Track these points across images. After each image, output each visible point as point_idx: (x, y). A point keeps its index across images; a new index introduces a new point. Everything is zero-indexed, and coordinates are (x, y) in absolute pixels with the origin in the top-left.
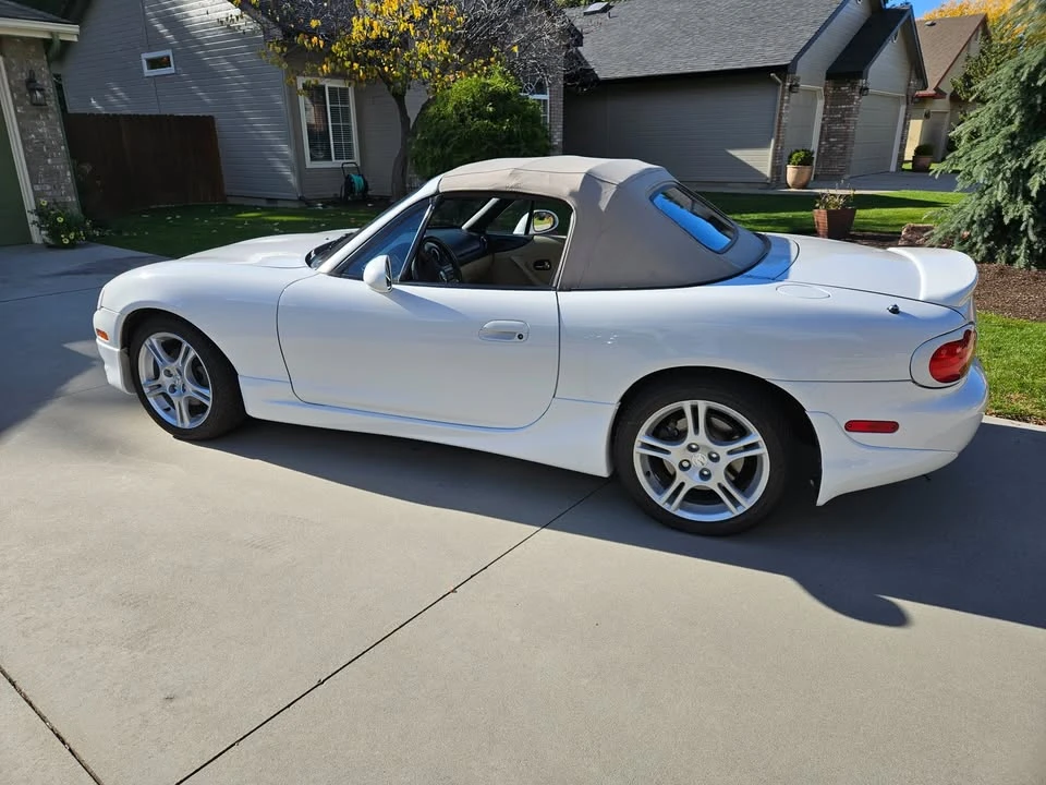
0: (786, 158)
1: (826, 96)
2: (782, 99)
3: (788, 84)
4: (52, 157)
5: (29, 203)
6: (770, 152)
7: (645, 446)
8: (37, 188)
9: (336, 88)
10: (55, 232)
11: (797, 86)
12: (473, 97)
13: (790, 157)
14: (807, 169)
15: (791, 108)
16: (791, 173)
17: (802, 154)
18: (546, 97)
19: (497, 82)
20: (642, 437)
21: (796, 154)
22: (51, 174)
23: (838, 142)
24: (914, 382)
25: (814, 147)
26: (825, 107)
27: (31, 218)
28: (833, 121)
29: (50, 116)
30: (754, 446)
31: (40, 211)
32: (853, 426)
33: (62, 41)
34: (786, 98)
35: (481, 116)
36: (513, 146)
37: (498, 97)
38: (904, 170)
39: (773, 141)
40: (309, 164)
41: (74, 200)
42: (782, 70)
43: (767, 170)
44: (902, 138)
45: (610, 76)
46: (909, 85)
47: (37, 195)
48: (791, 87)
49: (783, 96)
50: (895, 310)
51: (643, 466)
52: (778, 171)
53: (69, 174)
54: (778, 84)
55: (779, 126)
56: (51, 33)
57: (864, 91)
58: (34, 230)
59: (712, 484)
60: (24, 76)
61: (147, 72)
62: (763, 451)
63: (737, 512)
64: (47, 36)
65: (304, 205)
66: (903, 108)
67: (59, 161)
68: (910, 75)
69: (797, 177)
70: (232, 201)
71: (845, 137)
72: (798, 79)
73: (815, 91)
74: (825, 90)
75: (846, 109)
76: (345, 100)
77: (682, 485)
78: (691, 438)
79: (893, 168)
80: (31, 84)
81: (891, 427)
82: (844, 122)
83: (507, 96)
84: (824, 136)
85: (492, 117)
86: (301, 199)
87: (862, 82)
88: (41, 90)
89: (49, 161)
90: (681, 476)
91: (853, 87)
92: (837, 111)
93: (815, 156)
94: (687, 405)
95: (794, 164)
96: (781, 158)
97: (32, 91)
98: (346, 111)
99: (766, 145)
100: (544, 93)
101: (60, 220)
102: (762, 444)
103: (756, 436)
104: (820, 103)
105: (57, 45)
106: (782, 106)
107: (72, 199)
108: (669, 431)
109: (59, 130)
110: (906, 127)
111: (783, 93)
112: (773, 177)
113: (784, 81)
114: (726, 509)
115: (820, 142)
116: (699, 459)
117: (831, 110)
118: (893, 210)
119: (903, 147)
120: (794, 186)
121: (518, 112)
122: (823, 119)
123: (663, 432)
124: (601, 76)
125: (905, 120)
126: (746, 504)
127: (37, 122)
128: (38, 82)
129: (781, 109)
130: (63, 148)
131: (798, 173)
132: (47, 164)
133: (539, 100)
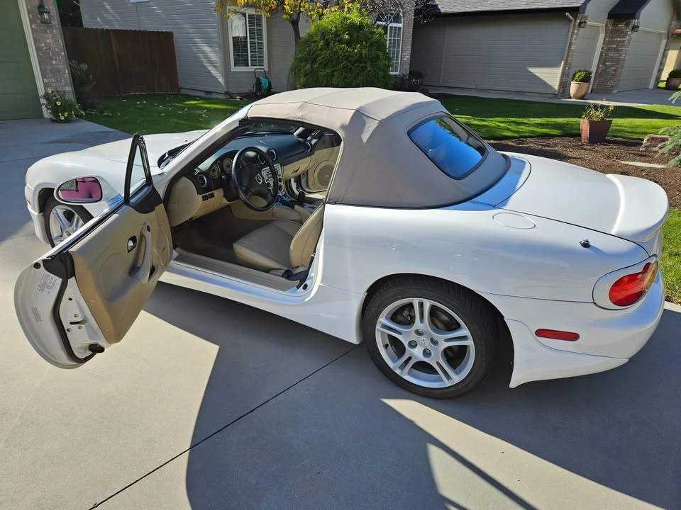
0: (571, 76)
1: (606, 31)
2: (573, 32)
3: (578, 21)
4: (56, 60)
5: (41, 92)
6: (559, 71)
7: (385, 326)
8: (46, 80)
9: (253, 15)
10: (55, 111)
11: (585, 22)
12: (336, 27)
13: (574, 75)
14: (585, 85)
15: (579, 38)
16: (574, 87)
17: (583, 74)
18: (400, 25)
19: (355, 17)
20: (382, 319)
21: (579, 74)
22: (55, 71)
23: (612, 66)
24: (595, 304)
25: (593, 69)
26: (605, 39)
27: (43, 101)
28: (609, 49)
29: (54, 31)
30: (464, 338)
31: (47, 96)
32: (541, 333)
34: (576, 31)
35: (340, 41)
36: (361, 65)
37: (354, 29)
38: (659, 88)
39: (563, 63)
40: (233, 69)
41: (70, 89)
42: (575, 11)
43: (555, 84)
44: (661, 64)
45: (449, 11)
46: (671, 24)
47: (46, 86)
48: (580, 23)
49: (573, 30)
50: (586, 245)
51: (382, 340)
52: (564, 85)
53: (67, 72)
54: (572, 21)
55: (569, 52)
57: (635, 28)
58: (44, 108)
59: (431, 361)
60: (37, 3)
62: (470, 342)
63: (448, 384)
65: (229, 97)
66: (664, 42)
67: (60, 62)
68: (673, 17)
69: (578, 90)
70: (183, 92)
71: (617, 61)
72: (586, 18)
73: (597, 27)
74: (606, 26)
75: (620, 41)
76: (260, 24)
77: (410, 358)
79: (651, 86)
80: (41, 9)
81: (573, 337)
82: (618, 51)
83: (360, 27)
84: (602, 60)
85: (349, 43)
86: (226, 93)
87: (634, 22)
88: (48, 12)
89: (54, 62)
90: (409, 351)
91: (627, 25)
92: (613, 43)
93: (593, 76)
94: (416, 301)
95: (577, 81)
96: (567, 76)
97: (41, 13)
98: (260, 32)
99: (557, 65)
100: (398, 22)
101: (59, 103)
102: (470, 337)
103: (465, 331)
104: (602, 37)
106: (572, 37)
107: (69, 89)
108: (403, 317)
109: (60, 41)
110: (665, 56)
111: (574, 27)
112: (559, 90)
113: (576, 19)
114: (441, 380)
115: (598, 66)
117: (609, 42)
118: (643, 120)
119: (660, 71)
120: (575, 97)
121: (367, 39)
122: (603, 48)
123: (399, 318)
124: (443, 11)
125: (665, 50)
126: (456, 378)
127: (45, 35)
128: (46, 7)
129: (571, 40)
130: (63, 53)
131: (579, 88)
132: (52, 64)
133: (395, 28)
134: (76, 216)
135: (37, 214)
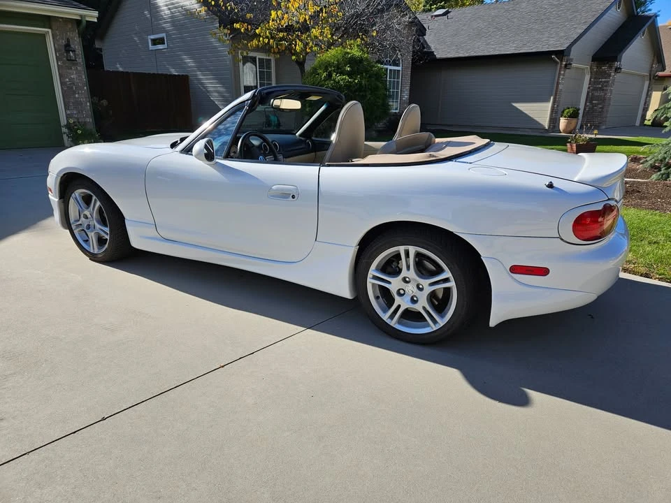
0: (560, 113)
1: (591, 72)
2: (560, 73)
3: (564, 63)
4: (79, 93)
5: (63, 121)
6: (548, 106)
7: (375, 278)
8: (69, 112)
9: (263, 59)
10: (75, 139)
11: (571, 64)
12: (338, 61)
13: (563, 112)
14: (574, 121)
15: (566, 80)
16: (563, 122)
17: (571, 110)
18: (399, 68)
19: (356, 52)
20: (372, 271)
21: (567, 110)
22: (78, 104)
23: (598, 104)
24: (562, 239)
25: (582, 107)
26: (590, 80)
27: (64, 130)
28: (596, 89)
29: (78, 68)
30: (447, 280)
31: (68, 126)
32: (515, 269)
33: (87, 21)
34: (562, 72)
35: (342, 73)
36: (361, 94)
37: (354, 62)
38: (645, 125)
39: (552, 98)
41: (91, 120)
42: (560, 54)
43: (546, 123)
44: (645, 103)
45: (444, 56)
46: (652, 67)
47: (68, 117)
48: (566, 65)
49: (560, 71)
50: (551, 186)
51: (374, 292)
52: (554, 121)
53: (88, 104)
54: (557, 63)
55: (556, 91)
56: (81, 16)
57: (618, 70)
58: (65, 137)
59: (418, 307)
60: (64, 42)
61: (151, 47)
62: (452, 284)
63: (435, 328)
64: (79, 18)
66: (647, 83)
67: (83, 95)
68: (653, 61)
69: (567, 125)
71: (603, 100)
72: (572, 60)
73: (583, 69)
74: (591, 68)
75: (605, 82)
76: (269, 67)
77: (399, 306)
78: (404, 273)
79: (638, 123)
80: (68, 47)
81: (543, 272)
82: (603, 90)
83: (361, 60)
84: (589, 98)
85: (350, 74)
87: (617, 64)
88: (73, 51)
89: (77, 95)
90: (398, 300)
91: (610, 67)
92: (599, 83)
93: (581, 112)
94: (402, 249)
95: (565, 117)
96: (556, 112)
97: (68, 51)
98: (269, 74)
99: (547, 100)
100: (398, 65)
101: (79, 132)
102: (452, 279)
103: (447, 274)
104: (587, 78)
105: (84, 23)
106: (559, 77)
107: (90, 120)
108: (391, 267)
109: (84, 77)
110: (649, 96)
111: (561, 67)
112: (549, 128)
113: (562, 61)
114: (428, 325)
115: (586, 104)
116: (411, 289)
117: (594, 82)
119: (646, 109)
120: (564, 132)
121: (367, 72)
122: (589, 88)
123: (389, 269)
124: (438, 56)
125: (648, 91)
126: (442, 322)
127: (70, 71)
128: (72, 46)
129: (558, 80)
130: (85, 88)
131: (568, 123)
132: (75, 97)
133: (395, 70)
134: (94, 198)
135: (57, 200)
